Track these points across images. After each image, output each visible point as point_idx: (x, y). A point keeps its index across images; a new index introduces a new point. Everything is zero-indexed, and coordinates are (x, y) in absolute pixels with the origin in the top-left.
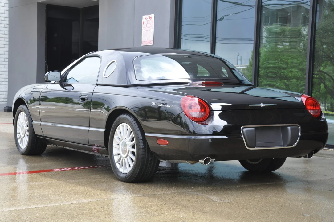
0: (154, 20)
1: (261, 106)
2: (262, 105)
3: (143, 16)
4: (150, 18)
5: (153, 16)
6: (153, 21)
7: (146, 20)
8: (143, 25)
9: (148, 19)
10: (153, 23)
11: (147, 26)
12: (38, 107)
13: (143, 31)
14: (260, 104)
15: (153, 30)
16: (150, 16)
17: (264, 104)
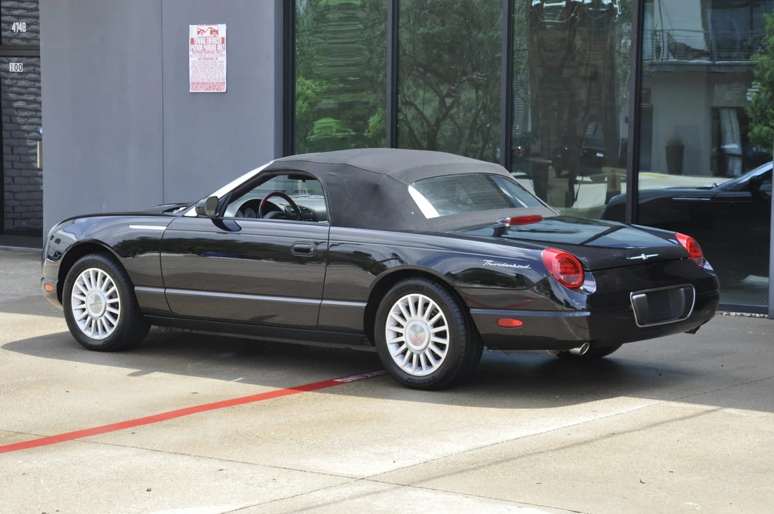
0: (225, 36)
1: (642, 259)
2: (643, 257)
3: (191, 26)
4: (214, 32)
5: (222, 29)
6: (223, 39)
7: (200, 35)
8: (191, 47)
9: (208, 34)
10: (223, 43)
11: (204, 50)
12: (158, 254)
13: (191, 59)
14: (640, 255)
15: (224, 59)
16: (215, 27)
17: (646, 254)
